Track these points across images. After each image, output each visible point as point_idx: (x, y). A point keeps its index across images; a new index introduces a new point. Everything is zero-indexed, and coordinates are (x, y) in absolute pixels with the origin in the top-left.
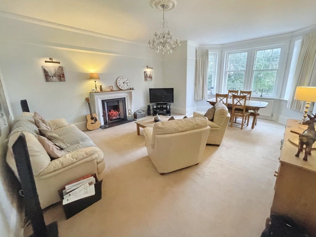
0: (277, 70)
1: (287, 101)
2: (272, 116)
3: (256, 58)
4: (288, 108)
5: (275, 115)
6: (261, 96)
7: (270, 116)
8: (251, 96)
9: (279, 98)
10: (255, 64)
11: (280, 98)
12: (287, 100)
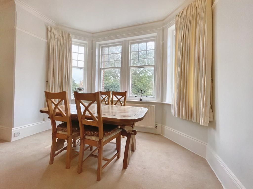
0: (154, 66)
1: (170, 105)
2: (156, 127)
3: (131, 52)
4: (173, 115)
5: (159, 126)
6: (141, 99)
7: (154, 127)
8: (127, 100)
9: (160, 102)
10: (131, 60)
11: (162, 101)
12: (171, 103)
